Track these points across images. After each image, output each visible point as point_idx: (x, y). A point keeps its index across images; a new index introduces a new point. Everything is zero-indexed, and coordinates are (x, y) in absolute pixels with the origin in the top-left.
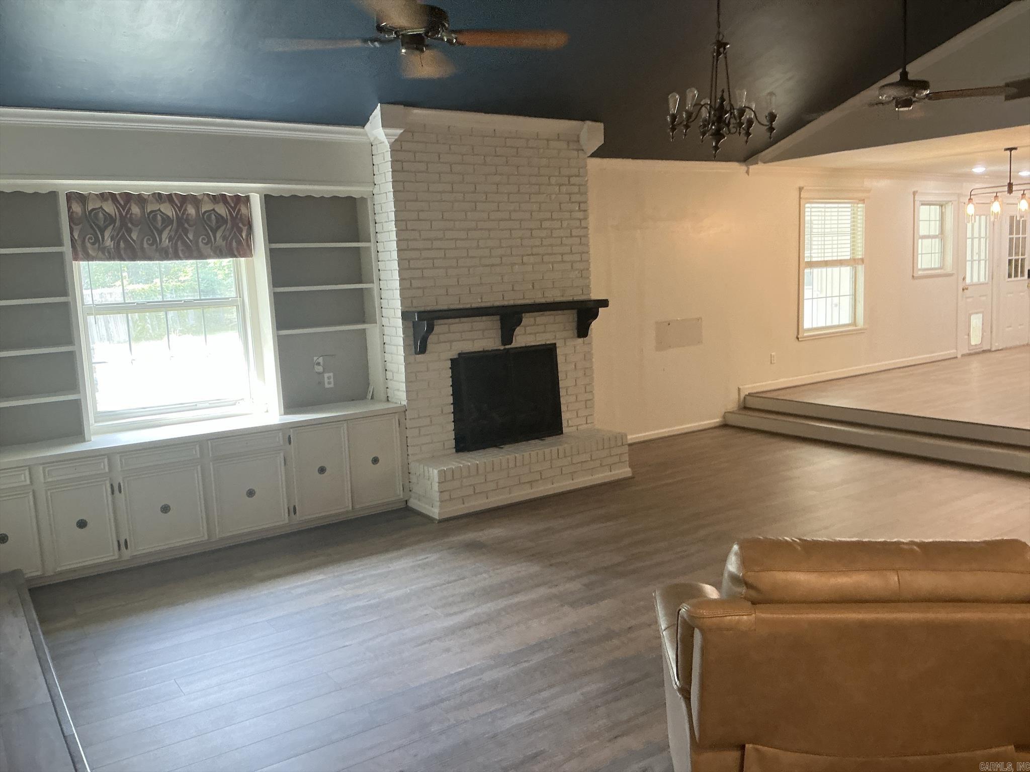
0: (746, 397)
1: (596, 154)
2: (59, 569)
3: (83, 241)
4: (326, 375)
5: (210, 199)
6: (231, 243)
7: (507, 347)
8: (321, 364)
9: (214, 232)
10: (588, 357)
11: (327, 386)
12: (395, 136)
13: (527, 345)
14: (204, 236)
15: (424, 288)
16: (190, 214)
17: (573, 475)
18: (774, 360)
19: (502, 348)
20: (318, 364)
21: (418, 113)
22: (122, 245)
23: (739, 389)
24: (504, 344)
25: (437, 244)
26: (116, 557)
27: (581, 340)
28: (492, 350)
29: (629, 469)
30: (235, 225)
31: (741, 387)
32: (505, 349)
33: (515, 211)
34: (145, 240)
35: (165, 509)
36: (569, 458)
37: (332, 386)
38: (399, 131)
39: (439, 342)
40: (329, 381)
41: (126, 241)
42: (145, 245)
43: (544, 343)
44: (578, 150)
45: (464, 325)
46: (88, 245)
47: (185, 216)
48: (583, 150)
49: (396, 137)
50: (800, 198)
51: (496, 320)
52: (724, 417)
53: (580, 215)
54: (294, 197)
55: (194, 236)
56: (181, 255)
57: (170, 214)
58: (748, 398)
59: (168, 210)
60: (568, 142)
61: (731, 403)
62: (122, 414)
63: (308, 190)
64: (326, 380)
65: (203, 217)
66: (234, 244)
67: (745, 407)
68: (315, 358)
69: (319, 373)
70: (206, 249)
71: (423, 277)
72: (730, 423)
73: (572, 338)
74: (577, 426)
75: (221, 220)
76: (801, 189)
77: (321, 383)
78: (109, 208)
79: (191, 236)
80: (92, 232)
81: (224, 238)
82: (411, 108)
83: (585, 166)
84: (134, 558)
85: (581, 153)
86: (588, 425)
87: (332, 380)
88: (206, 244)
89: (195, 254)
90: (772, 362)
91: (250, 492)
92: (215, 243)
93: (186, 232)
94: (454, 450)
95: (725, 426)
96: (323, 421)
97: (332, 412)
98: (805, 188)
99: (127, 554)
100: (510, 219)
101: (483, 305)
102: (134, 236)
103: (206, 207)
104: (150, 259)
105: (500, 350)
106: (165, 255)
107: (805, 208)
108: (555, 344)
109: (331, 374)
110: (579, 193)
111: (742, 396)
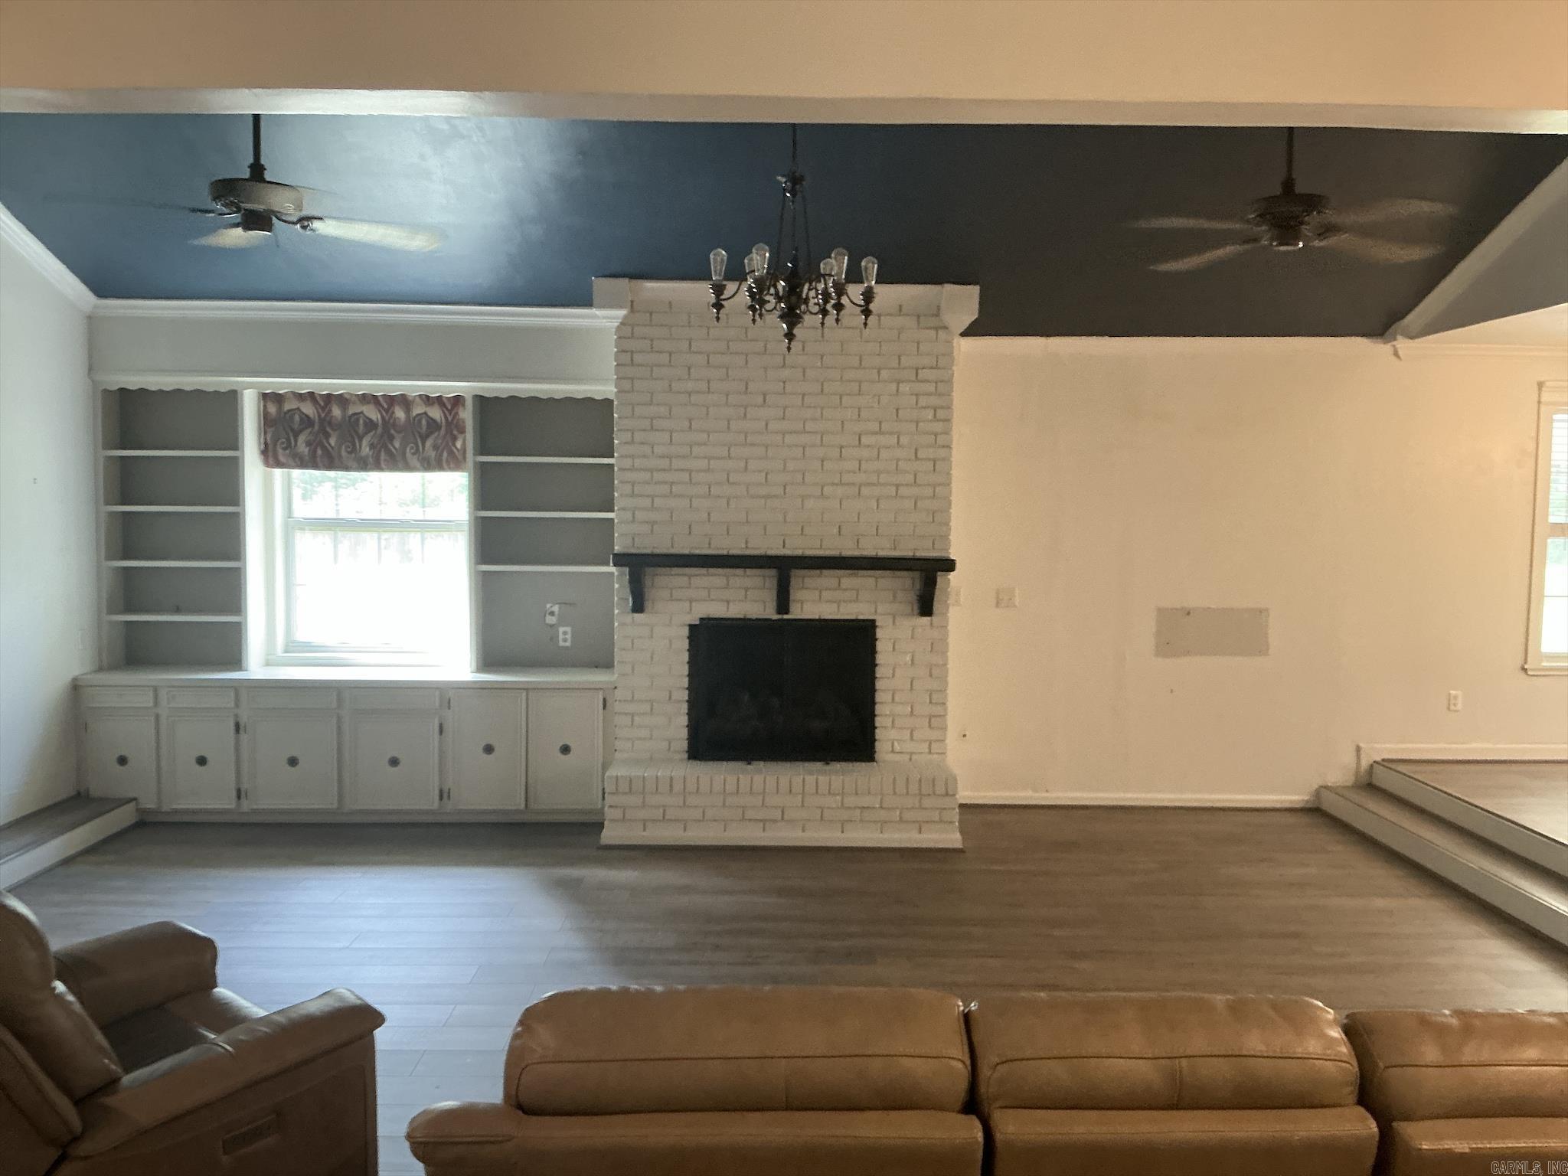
0: (1375, 765)
1: (970, 332)
2: (175, 807)
3: (275, 445)
4: (561, 630)
5: (423, 400)
6: (441, 455)
7: (786, 617)
8: (557, 613)
9: (424, 439)
10: (939, 647)
11: (561, 644)
12: (618, 318)
13: (822, 618)
14: (412, 445)
15: (653, 523)
16: (398, 418)
17: (843, 825)
18: (1455, 705)
19: (776, 617)
20: (552, 613)
21: (653, 288)
22: (319, 452)
23: (1358, 749)
24: (779, 612)
25: (677, 463)
26: (233, 806)
27: (926, 620)
28: (758, 620)
29: (958, 836)
30: (449, 431)
31: (1361, 745)
32: (779, 620)
33: (814, 419)
34: (343, 447)
35: (293, 762)
36: (839, 798)
37: (568, 644)
38: (622, 313)
39: (672, 599)
40: (565, 636)
41: (324, 448)
42: (344, 453)
43: (853, 617)
44: (936, 329)
45: (716, 578)
46: (280, 451)
47: (391, 421)
48: (946, 328)
49: (620, 321)
50: (1539, 402)
51: (769, 577)
52: (1318, 793)
53: (938, 427)
54: (513, 399)
55: (401, 444)
56: (384, 466)
57: (374, 418)
58: (1378, 769)
59: (372, 413)
60: (919, 317)
61: (1338, 771)
62: (318, 646)
63: (512, 390)
64: (561, 636)
65: (414, 423)
66: (445, 454)
67: (1369, 785)
68: (548, 606)
69: (552, 626)
70: (413, 461)
71: (653, 508)
72: (1325, 807)
73: (908, 615)
74: (912, 753)
75: (433, 425)
76: (1540, 385)
77: (554, 639)
78: (308, 409)
79: (397, 444)
80: (286, 436)
81: (435, 447)
82: (641, 280)
83: (949, 354)
84: (255, 812)
85: (942, 334)
86: (931, 756)
87: (569, 637)
88: (413, 454)
89: (400, 465)
90: (1452, 707)
91: (396, 761)
92: (423, 452)
93: (391, 438)
94: (686, 756)
95: (1316, 812)
96: (506, 686)
97: (517, 676)
98: (1547, 384)
99: (246, 806)
100: (804, 432)
101: (748, 552)
102: (333, 441)
103: (417, 410)
104: (347, 469)
105: (770, 620)
106: (364, 465)
107: (1552, 421)
108: (873, 621)
109: (568, 629)
110: (937, 394)
111: (1365, 763)
